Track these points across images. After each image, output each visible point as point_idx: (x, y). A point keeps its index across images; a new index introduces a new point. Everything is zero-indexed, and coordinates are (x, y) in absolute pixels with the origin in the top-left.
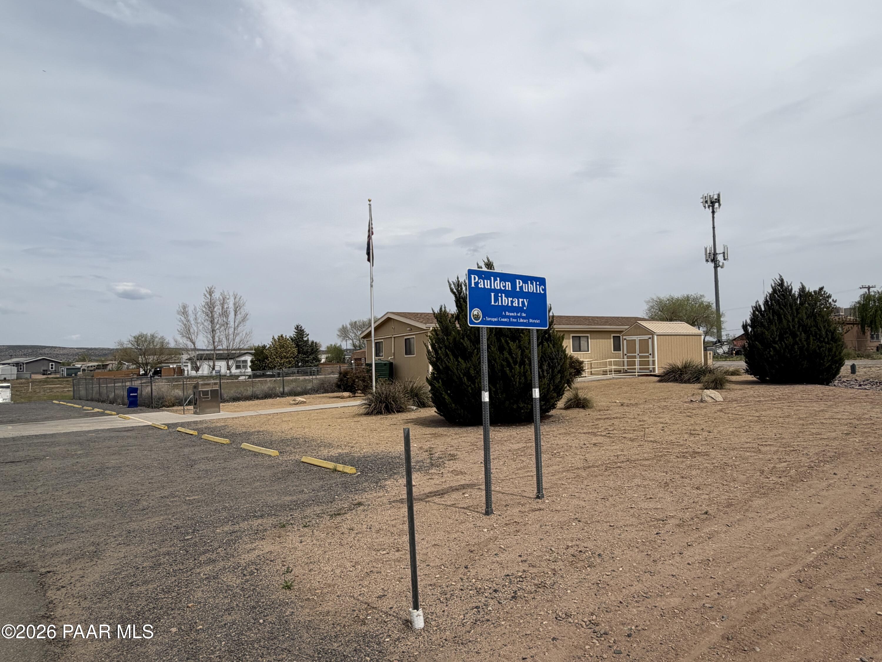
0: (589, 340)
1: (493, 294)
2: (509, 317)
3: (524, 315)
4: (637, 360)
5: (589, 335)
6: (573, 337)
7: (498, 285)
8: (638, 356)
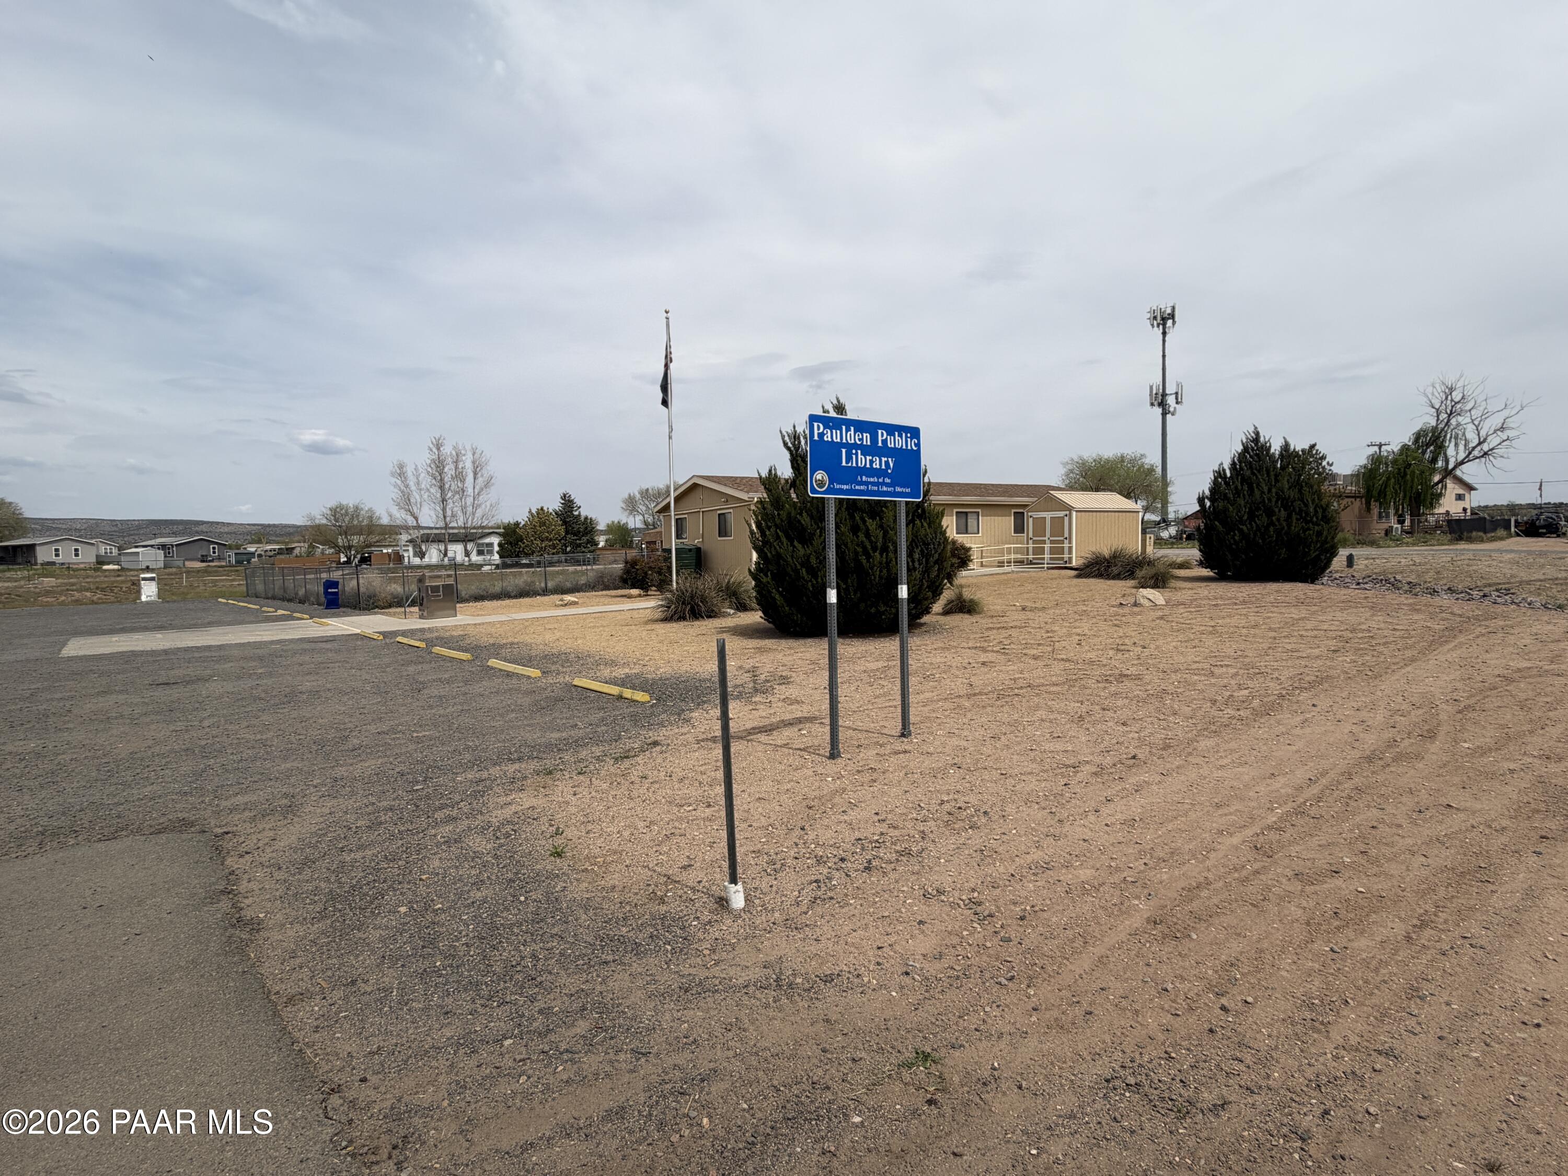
0: (980, 517)
1: (844, 451)
2: (866, 483)
3: (888, 480)
4: (1047, 546)
5: (979, 510)
6: (957, 513)
7: (851, 437)
8: (1048, 542)
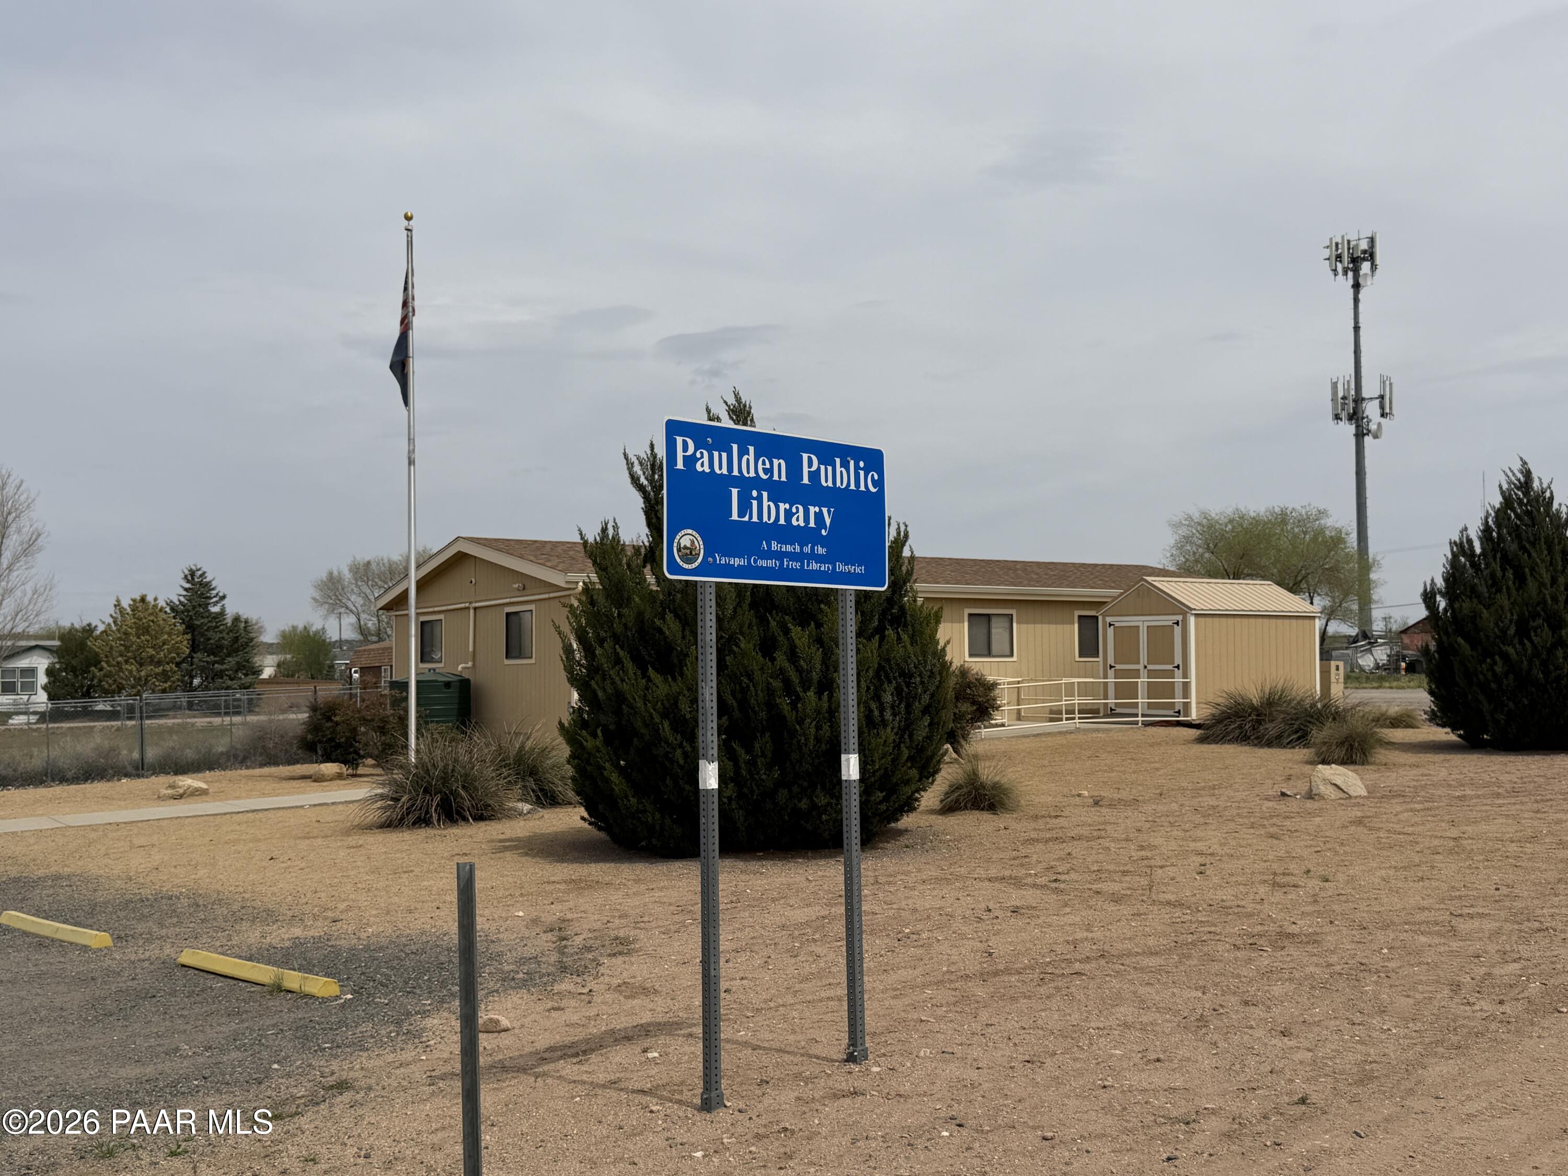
0: (1015, 625)
1: (735, 492)
2: (780, 556)
3: (820, 550)
4: (1143, 680)
5: (1013, 612)
6: (970, 615)
7: (750, 465)
8: (1143, 672)
